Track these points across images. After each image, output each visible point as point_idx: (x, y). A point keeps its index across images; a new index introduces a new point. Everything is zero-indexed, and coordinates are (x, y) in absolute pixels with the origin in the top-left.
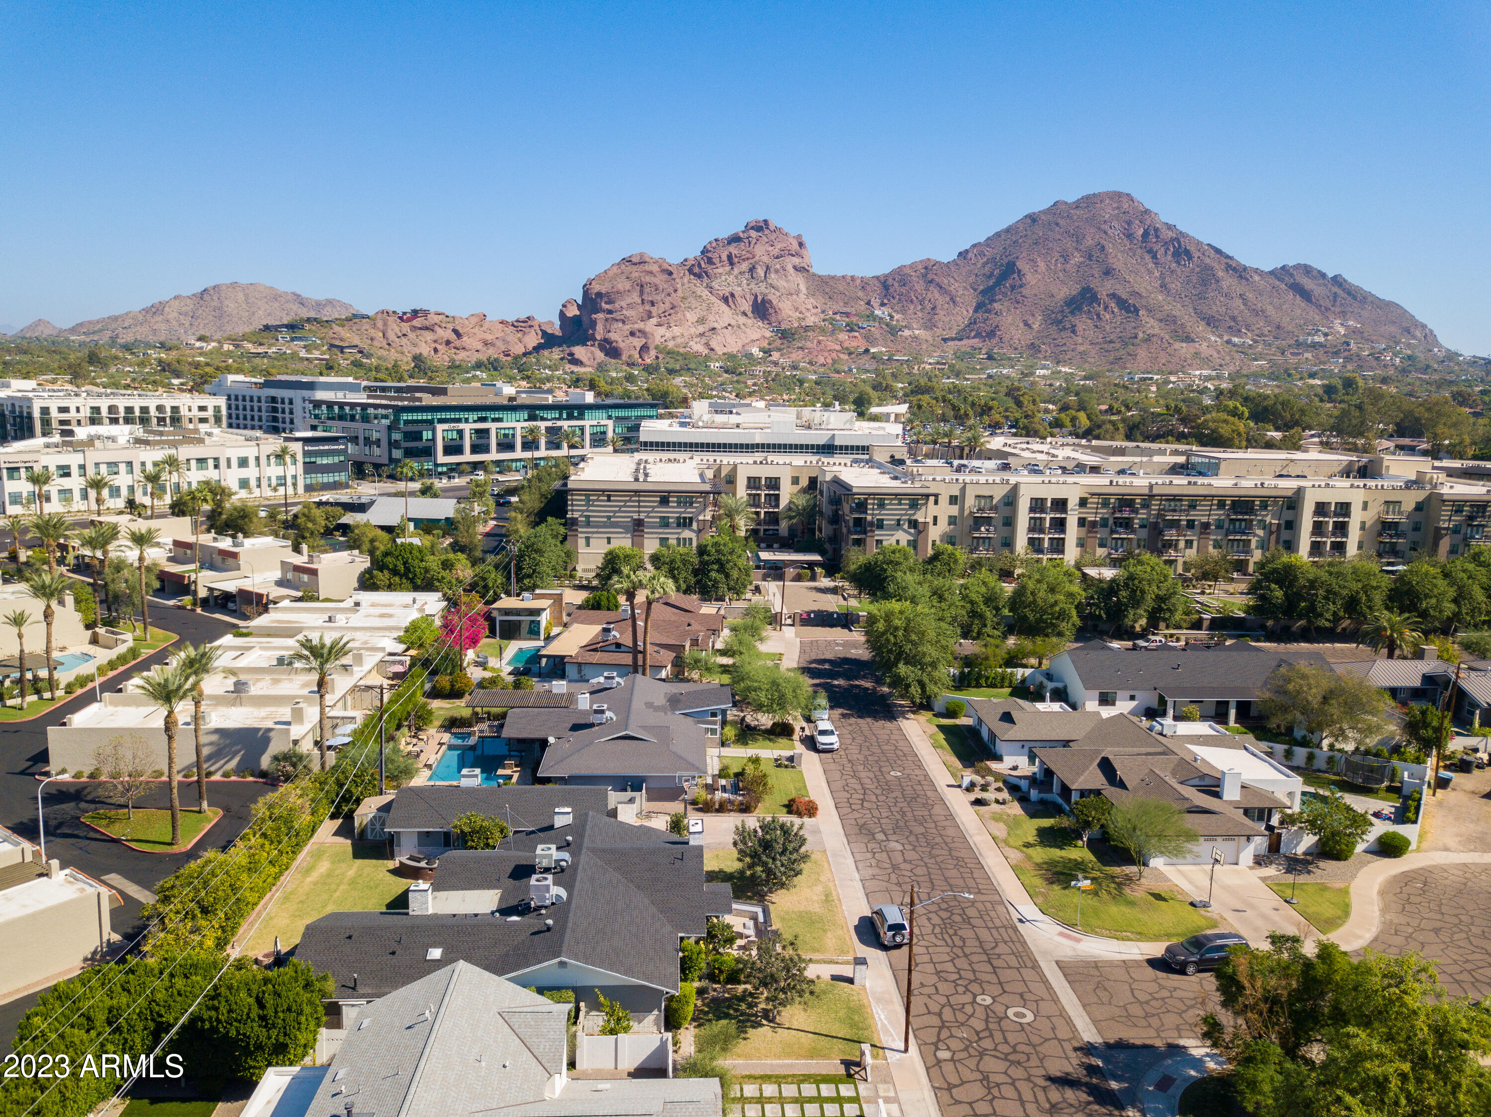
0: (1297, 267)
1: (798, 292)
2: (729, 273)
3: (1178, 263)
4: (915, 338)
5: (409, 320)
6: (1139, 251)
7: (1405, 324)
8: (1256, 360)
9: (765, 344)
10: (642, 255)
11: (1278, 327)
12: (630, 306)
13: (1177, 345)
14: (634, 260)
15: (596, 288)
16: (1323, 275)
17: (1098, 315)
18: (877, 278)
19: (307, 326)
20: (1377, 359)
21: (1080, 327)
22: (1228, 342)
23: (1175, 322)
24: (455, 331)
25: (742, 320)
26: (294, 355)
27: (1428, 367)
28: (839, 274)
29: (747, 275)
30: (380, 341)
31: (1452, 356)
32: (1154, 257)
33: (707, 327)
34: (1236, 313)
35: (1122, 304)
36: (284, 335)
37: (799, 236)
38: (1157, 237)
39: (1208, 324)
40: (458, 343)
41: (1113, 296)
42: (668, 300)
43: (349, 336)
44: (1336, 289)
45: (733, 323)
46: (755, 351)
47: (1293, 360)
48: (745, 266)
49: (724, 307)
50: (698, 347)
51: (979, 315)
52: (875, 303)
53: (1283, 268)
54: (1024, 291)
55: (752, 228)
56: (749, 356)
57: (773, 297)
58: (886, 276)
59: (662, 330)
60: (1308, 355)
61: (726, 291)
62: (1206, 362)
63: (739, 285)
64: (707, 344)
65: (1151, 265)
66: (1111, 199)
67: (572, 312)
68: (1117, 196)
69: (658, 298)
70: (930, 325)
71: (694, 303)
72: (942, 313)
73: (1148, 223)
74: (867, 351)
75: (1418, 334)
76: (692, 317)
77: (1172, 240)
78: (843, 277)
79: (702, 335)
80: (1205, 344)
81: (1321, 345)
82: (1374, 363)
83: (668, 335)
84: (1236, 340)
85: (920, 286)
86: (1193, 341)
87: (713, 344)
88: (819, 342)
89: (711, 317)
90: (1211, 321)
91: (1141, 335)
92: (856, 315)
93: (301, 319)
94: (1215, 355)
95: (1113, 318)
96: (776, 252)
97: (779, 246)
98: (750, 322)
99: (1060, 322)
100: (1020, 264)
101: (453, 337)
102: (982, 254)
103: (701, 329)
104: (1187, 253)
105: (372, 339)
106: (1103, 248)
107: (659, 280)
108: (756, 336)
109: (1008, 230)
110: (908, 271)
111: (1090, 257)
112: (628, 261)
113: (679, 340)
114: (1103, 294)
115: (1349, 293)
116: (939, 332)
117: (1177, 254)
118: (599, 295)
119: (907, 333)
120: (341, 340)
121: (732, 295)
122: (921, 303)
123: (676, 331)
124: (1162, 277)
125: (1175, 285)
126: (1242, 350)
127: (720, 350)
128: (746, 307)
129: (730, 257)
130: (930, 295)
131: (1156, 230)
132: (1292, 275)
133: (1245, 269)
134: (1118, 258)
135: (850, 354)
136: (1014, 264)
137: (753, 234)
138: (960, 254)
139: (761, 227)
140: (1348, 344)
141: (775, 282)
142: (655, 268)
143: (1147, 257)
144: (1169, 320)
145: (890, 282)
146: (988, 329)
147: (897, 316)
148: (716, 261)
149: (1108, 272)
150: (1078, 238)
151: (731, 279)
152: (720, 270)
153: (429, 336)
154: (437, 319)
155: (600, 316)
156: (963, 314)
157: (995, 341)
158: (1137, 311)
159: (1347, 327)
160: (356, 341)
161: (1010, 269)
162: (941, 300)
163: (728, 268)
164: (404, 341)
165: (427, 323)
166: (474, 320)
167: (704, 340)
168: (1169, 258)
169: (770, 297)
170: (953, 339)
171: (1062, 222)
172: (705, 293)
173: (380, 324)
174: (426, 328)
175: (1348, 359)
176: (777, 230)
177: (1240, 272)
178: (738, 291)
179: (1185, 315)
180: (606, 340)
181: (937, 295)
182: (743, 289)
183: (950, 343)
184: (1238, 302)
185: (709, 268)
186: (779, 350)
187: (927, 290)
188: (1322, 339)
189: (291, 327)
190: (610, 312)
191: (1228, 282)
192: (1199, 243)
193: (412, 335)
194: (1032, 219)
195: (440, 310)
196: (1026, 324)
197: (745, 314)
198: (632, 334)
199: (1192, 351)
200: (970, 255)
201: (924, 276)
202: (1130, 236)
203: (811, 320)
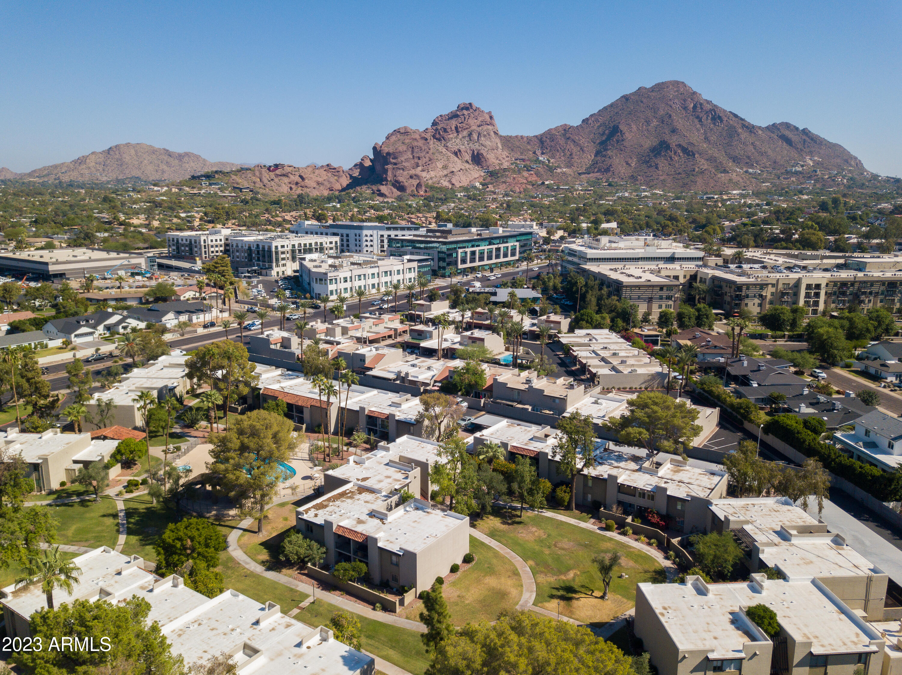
0: (782, 124)
1: (497, 148)
2: (456, 138)
3: (714, 124)
4: (564, 173)
5: (273, 171)
6: (691, 117)
7: (845, 158)
8: (763, 182)
9: (481, 180)
10: (405, 128)
11: (775, 162)
12: (407, 160)
13: (719, 175)
14: (402, 131)
15: (386, 150)
16: (797, 129)
17: (671, 158)
18: (536, 136)
19: (217, 176)
20: (834, 180)
21: (661, 165)
22: (746, 172)
23: (716, 161)
24: (301, 177)
25: (467, 166)
26: (216, 194)
27: (863, 184)
28: (514, 135)
29: (467, 139)
30: (259, 184)
31: (875, 177)
32: (700, 121)
33: (449, 171)
34: (750, 154)
35: (685, 150)
36: (205, 182)
37: (490, 113)
38: (702, 108)
39: (734, 161)
40: (302, 184)
41: (679, 146)
42: (427, 155)
43: (243, 183)
44: (804, 137)
45: (463, 168)
46: (477, 184)
47: (785, 182)
48: (465, 133)
49: (456, 159)
50: (445, 183)
51: (599, 158)
52: (539, 152)
53: (774, 125)
54: (625, 144)
55: (462, 109)
56: (475, 188)
57: (484, 152)
58: (542, 135)
59: (424, 174)
60: (793, 179)
61: (456, 148)
62: (736, 186)
63: (463, 145)
64: (450, 181)
65: (698, 126)
66: (673, 85)
67: (368, 163)
68: (676, 83)
69: (422, 155)
70: (569, 165)
71: (440, 157)
72: (576, 157)
73: (696, 100)
74: (543, 183)
75: (853, 163)
76: (439, 165)
77: (711, 110)
78: (516, 136)
79: (446, 176)
80: (735, 174)
81: (800, 172)
82: (832, 183)
83: (428, 177)
84: (751, 170)
85: (562, 141)
86: (728, 172)
87: (454, 181)
88: (514, 178)
89: (450, 165)
90: (735, 160)
91: (697, 169)
92: (529, 160)
93: (212, 172)
94: (741, 180)
95: (679, 159)
96: (479, 123)
97: (480, 119)
98: (471, 166)
99: (648, 162)
100: (622, 127)
101: (300, 180)
102: (597, 120)
103: (445, 172)
104: (720, 118)
105: (254, 183)
106: (670, 116)
107: (421, 143)
108: (477, 175)
109: (611, 105)
110: (554, 132)
111: (663, 122)
112: (397, 132)
113: (434, 180)
114: (673, 145)
115: (812, 139)
116: (575, 169)
117: (714, 119)
118: (388, 154)
119: (559, 170)
120: (238, 184)
121: (460, 151)
122: (563, 151)
123: (432, 174)
124: (705, 133)
125: (713, 138)
126: (754, 176)
127: (458, 185)
128: (468, 157)
129: (456, 128)
130: (568, 147)
131: (701, 104)
132: (779, 129)
133: (753, 126)
134: (680, 122)
135: (533, 185)
136: (618, 127)
137: (465, 112)
138: (583, 121)
139: (468, 107)
140: (816, 172)
141: (484, 143)
142: (417, 137)
143: (696, 121)
144: (711, 160)
145: (544, 139)
146: (605, 167)
147: (552, 161)
148: (449, 130)
149: (674, 131)
150: (655, 110)
151: (458, 141)
152: (451, 136)
153: (286, 180)
154: (289, 169)
155: (390, 167)
156: (589, 158)
157: (610, 174)
158: (694, 155)
159: (814, 161)
160: (246, 185)
161: (615, 130)
162: (575, 150)
163: (455, 135)
164: (272, 183)
165: (284, 172)
166: (310, 169)
167: (448, 179)
168: (709, 121)
169: (482, 151)
170: (584, 173)
171: (644, 100)
172: (444, 150)
173: (257, 174)
174: (284, 175)
175: (816, 181)
176: (477, 109)
177: (751, 129)
178: (462, 148)
179: (722, 157)
180: (397, 181)
181: (572, 147)
182: (465, 147)
183: (583, 176)
184: (751, 148)
185: (445, 135)
186: (492, 184)
187: (566, 143)
188: (800, 169)
189: (208, 176)
190: (395, 164)
191: (744, 135)
192: (725, 111)
193: (276, 180)
194: (626, 98)
195: (290, 164)
196: (627, 163)
197: (467, 162)
198: (411, 177)
199: (728, 178)
200: (590, 121)
201: (564, 135)
202: (685, 108)
203: (506, 165)
